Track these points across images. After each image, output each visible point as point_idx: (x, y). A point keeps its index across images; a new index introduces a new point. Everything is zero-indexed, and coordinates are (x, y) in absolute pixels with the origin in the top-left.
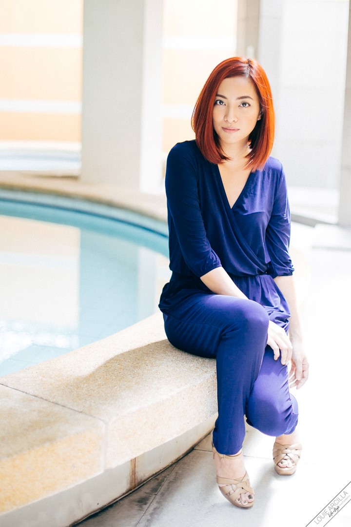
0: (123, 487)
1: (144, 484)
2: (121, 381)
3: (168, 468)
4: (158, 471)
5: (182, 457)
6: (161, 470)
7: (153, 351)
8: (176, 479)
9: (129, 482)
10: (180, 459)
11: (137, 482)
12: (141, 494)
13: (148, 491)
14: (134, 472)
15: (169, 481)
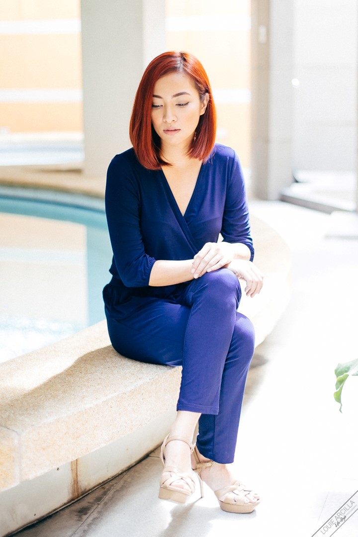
0: (64, 497)
1: (89, 494)
2: (49, 390)
3: (118, 476)
4: (105, 479)
5: (134, 464)
6: (109, 479)
7: (93, 357)
8: (122, 488)
9: (71, 491)
10: (132, 467)
11: (80, 491)
12: (84, 504)
13: (91, 501)
14: (76, 482)
15: (115, 490)
